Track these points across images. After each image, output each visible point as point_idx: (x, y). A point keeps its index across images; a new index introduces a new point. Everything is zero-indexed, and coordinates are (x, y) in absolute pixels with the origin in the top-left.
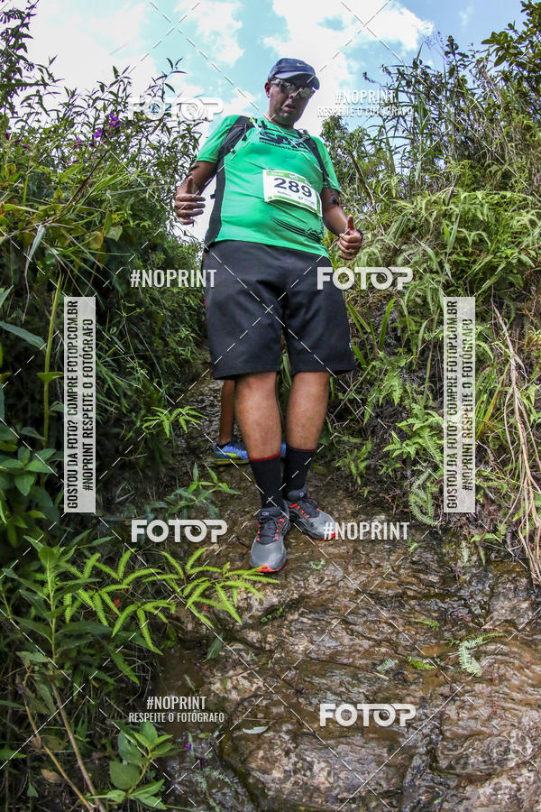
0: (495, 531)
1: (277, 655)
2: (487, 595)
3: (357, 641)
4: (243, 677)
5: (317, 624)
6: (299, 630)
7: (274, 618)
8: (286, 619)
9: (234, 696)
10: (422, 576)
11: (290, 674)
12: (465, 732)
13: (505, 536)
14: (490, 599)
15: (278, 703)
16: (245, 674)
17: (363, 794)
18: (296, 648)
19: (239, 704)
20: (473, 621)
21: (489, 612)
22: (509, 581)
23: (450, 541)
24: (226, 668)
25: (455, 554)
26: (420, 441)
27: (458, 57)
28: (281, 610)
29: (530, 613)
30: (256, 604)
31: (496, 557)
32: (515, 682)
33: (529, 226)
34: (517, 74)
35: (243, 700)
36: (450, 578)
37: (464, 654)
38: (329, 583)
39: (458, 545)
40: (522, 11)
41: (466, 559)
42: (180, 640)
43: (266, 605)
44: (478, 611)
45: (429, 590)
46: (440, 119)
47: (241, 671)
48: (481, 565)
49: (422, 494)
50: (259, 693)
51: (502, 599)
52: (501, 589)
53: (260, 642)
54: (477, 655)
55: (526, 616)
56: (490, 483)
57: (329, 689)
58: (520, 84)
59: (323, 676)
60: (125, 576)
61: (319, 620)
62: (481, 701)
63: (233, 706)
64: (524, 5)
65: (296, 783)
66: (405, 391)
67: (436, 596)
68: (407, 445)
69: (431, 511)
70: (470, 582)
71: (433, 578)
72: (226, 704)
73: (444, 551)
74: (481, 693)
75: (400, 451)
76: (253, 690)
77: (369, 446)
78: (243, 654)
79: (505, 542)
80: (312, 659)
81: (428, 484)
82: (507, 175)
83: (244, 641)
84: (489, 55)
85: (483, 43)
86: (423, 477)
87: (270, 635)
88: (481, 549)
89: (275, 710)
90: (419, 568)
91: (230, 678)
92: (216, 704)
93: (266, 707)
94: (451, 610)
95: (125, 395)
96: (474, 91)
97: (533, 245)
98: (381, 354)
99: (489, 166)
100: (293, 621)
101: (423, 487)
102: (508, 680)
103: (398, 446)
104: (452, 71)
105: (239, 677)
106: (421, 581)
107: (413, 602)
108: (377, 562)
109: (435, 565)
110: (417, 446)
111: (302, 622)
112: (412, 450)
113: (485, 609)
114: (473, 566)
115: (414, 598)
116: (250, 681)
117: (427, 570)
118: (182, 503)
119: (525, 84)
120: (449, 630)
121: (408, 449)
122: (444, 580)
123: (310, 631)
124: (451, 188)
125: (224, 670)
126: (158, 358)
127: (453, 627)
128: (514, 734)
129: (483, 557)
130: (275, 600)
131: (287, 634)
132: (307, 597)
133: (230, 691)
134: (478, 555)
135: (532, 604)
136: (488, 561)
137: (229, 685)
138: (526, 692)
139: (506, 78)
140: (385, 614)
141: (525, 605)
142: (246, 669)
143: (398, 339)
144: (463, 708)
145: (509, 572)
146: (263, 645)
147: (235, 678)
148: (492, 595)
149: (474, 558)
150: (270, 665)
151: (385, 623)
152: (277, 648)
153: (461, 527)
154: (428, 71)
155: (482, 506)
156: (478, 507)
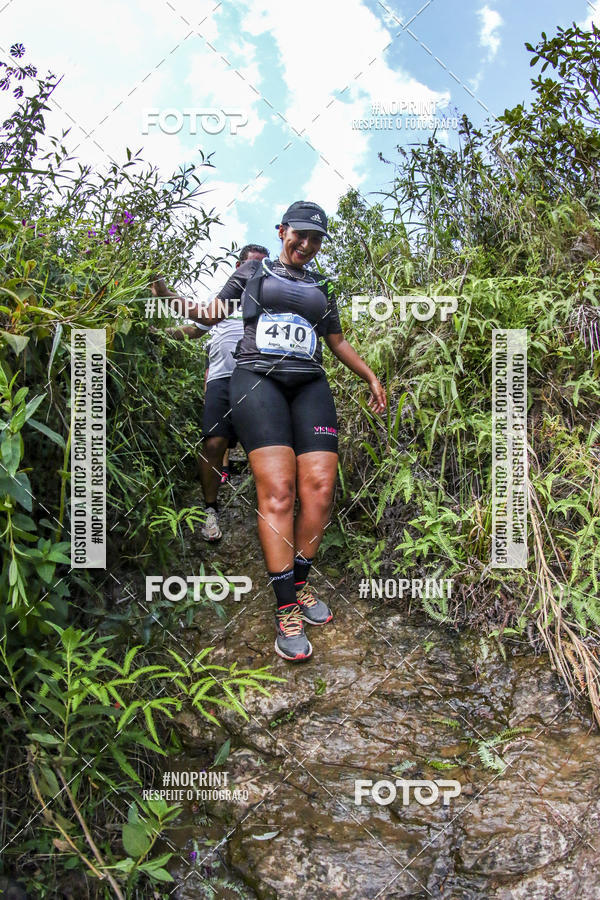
0: (514, 625)
2: (509, 691)
3: (372, 744)
4: (252, 783)
5: (329, 727)
6: (310, 734)
7: (284, 723)
10: (439, 675)
12: (491, 831)
13: (526, 629)
14: (513, 694)
16: (254, 780)
17: (383, 898)
18: (308, 752)
20: (495, 719)
21: (512, 708)
22: (532, 674)
23: (469, 639)
25: (474, 651)
26: (433, 538)
27: (472, 136)
29: (556, 706)
31: (517, 652)
32: (542, 776)
33: (544, 308)
34: (531, 151)
36: (468, 676)
38: (341, 686)
39: (477, 642)
40: (533, 89)
41: (486, 656)
42: (185, 747)
43: (276, 708)
44: (501, 708)
46: (457, 199)
48: (502, 661)
51: (524, 693)
52: (523, 684)
53: (270, 747)
55: (552, 710)
56: (508, 576)
57: (343, 792)
58: (534, 160)
59: (337, 779)
60: (131, 672)
61: (330, 723)
62: (506, 798)
63: (243, 812)
64: (534, 83)
65: (310, 889)
66: (417, 488)
67: (455, 694)
68: (420, 543)
69: (445, 608)
70: (491, 679)
71: (451, 677)
73: (462, 649)
74: (506, 790)
75: (413, 550)
76: (263, 795)
77: (382, 545)
78: (252, 760)
79: (525, 636)
80: (324, 763)
82: (523, 255)
83: (253, 747)
85: (498, 120)
86: (436, 575)
87: (280, 740)
88: (500, 644)
89: (286, 815)
91: (239, 784)
92: (223, 811)
93: (277, 812)
94: (472, 709)
95: (129, 492)
97: (549, 328)
98: (393, 451)
99: (506, 246)
100: (304, 724)
102: (535, 775)
103: (411, 544)
104: (468, 150)
107: (430, 703)
108: (391, 663)
109: (452, 664)
110: (429, 543)
111: (313, 726)
112: (424, 548)
113: (507, 705)
114: (494, 663)
115: (431, 698)
116: (260, 787)
117: (444, 669)
119: (539, 159)
120: (471, 729)
121: (419, 548)
122: (462, 679)
123: (322, 735)
124: (463, 276)
126: (163, 455)
128: (544, 829)
129: (503, 653)
130: (285, 704)
131: (298, 738)
132: (319, 700)
134: (499, 651)
135: (558, 697)
136: (510, 656)
138: (556, 786)
139: (520, 155)
140: (401, 716)
141: (550, 698)
142: (254, 775)
143: (411, 434)
144: (486, 805)
145: (531, 666)
146: (273, 749)
147: (243, 784)
148: (515, 690)
149: (495, 654)
150: (281, 771)
151: (402, 724)
153: (480, 624)
154: (443, 150)
155: (501, 601)
156: (497, 603)
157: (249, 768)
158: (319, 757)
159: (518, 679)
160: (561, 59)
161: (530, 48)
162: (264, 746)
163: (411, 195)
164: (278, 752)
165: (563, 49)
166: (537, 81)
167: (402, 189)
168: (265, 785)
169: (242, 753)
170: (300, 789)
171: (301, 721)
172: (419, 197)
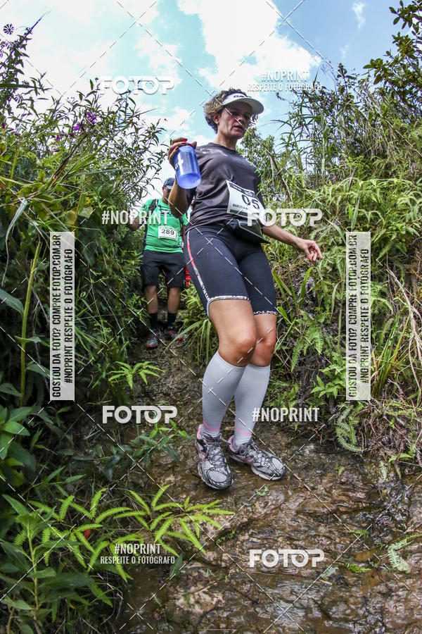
0: (406, 450)
1: (232, 571)
2: (406, 504)
4: (204, 592)
5: (265, 542)
7: (227, 540)
8: (238, 540)
9: (197, 609)
10: (351, 494)
11: (246, 587)
14: (409, 507)
15: (237, 614)
16: (205, 590)
21: (409, 518)
23: (371, 462)
24: (187, 584)
25: (375, 472)
26: (341, 382)
27: (347, 79)
28: (233, 532)
30: (211, 529)
33: (409, 204)
34: (390, 90)
35: (206, 613)
36: (373, 492)
37: (393, 556)
38: (273, 507)
39: (377, 465)
40: (394, 42)
41: (385, 477)
43: (220, 528)
45: (358, 505)
47: (202, 587)
48: (398, 480)
49: (345, 426)
50: (219, 606)
54: (404, 554)
56: (400, 412)
57: (282, 598)
59: (274, 587)
60: (97, 515)
61: (267, 539)
63: (197, 619)
64: (394, 38)
66: (326, 343)
67: (364, 509)
68: (329, 387)
69: (354, 440)
71: (361, 495)
72: (192, 617)
73: (366, 471)
75: (324, 392)
76: (214, 603)
77: (297, 388)
78: (202, 571)
79: (416, 458)
80: (263, 572)
81: (351, 418)
82: (388, 166)
84: (369, 76)
85: (365, 68)
86: (346, 413)
88: (396, 466)
89: (235, 620)
90: (348, 487)
91: (193, 593)
92: (181, 618)
93: (228, 618)
96: (358, 105)
97: (415, 219)
98: (302, 312)
99: (373, 160)
101: (347, 421)
103: (321, 388)
104: (342, 90)
105: (201, 592)
106: (350, 498)
107: (345, 517)
108: (312, 485)
109: (360, 484)
110: (338, 387)
111: (252, 542)
112: (334, 390)
113: (405, 515)
116: (210, 596)
117: (354, 489)
118: (145, 447)
121: (330, 390)
122: (369, 495)
124: (351, 178)
125: (186, 587)
126: (119, 318)
127: (380, 533)
129: (399, 473)
131: (240, 552)
133: (193, 605)
134: (395, 471)
136: (403, 475)
137: (192, 600)
139: (382, 93)
140: (322, 529)
142: (205, 585)
143: (314, 300)
146: (219, 562)
147: (196, 593)
149: (392, 474)
150: (227, 580)
151: (324, 536)
152: (231, 565)
153: (378, 450)
154: (324, 90)
155: (394, 431)
156: (391, 433)
157: (200, 579)
158: (259, 565)
159: (412, 493)
160: (415, 21)
161: (393, 11)
162: (212, 560)
163: (300, 123)
164: (223, 564)
165: (417, 13)
166: (397, 36)
167: (294, 119)
168: (215, 595)
169: (193, 566)
170: (245, 596)
171: (242, 538)
172: (306, 125)
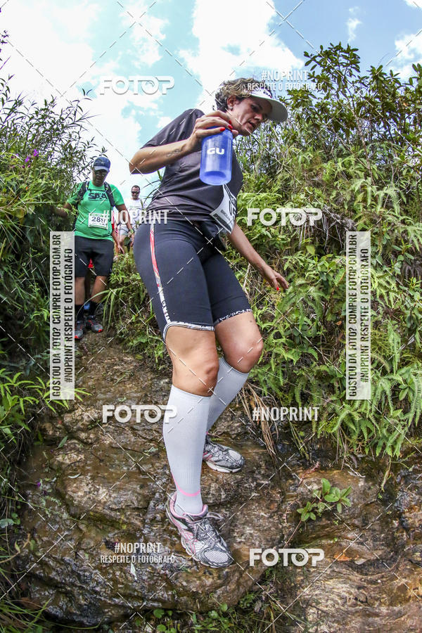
3: (138, 440)
4: (74, 454)
5: (117, 429)
7: (95, 426)
9: (67, 462)
17: (124, 507)
18: (105, 442)
19: (69, 465)
24: (67, 450)
35: (72, 464)
42: (45, 441)
50: (81, 461)
53: (87, 438)
63: (66, 466)
65: (89, 498)
72: (63, 466)
76: (78, 459)
78: (77, 445)
80: (113, 447)
83: (78, 439)
87: (92, 435)
89: (87, 468)
93: (83, 466)
100: (105, 427)
111: (109, 428)
116: (77, 456)
123: (113, 433)
125: (65, 452)
131: (101, 434)
137: (66, 458)
142: (76, 451)
147: (70, 455)
150: (90, 450)
157: (74, 448)
158: (111, 444)
162: (84, 438)
164: (90, 441)
168: (80, 455)
169: (72, 442)
170: (97, 457)
